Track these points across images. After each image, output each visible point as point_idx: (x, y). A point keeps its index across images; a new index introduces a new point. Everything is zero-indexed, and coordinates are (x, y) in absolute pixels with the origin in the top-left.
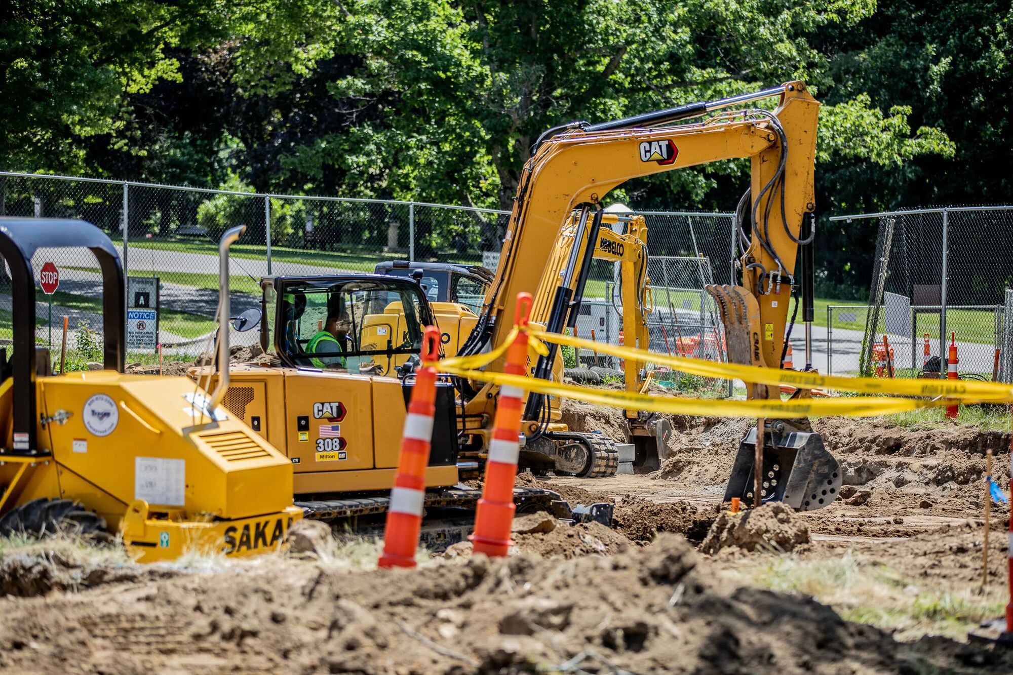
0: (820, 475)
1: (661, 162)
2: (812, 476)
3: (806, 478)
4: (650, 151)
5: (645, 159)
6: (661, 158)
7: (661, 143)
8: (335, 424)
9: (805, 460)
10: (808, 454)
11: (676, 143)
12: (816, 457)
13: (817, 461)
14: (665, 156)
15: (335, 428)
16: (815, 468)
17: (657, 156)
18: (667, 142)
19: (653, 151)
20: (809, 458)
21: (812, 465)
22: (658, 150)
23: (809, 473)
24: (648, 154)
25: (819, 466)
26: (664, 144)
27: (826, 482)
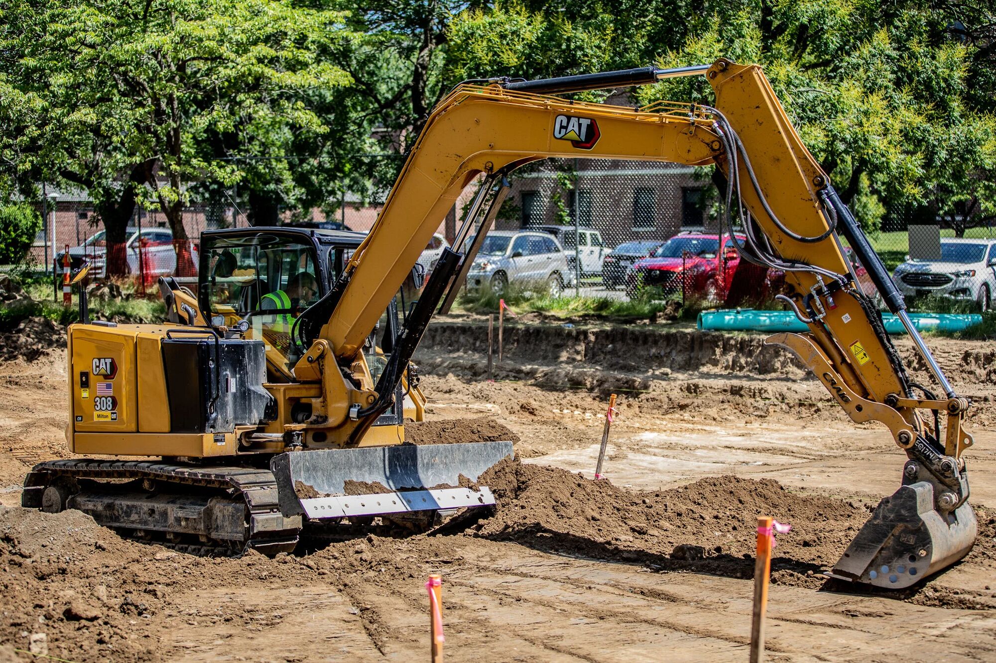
0: (903, 544)
1: (576, 144)
2: (889, 541)
3: (880, 541)
4: (566, 128)
5: (558, 136)
6: (577, 138)
7: (581, 121)
8: (109, 381)
9: (885, 517)
10: (891, 511)
11: (599, 124)
12: (900, 518)
13: (901, 524)
14: (583, 138)
15: (109, 386)
16: (896, 531)
17: (572, 135)
18: (589, 122)
19: (570, 128)
20: (892, 516)
21: (893, 527)
22: (576, 129)
23: (885, 536)
24: (563, 131)
25: (903, 531)
26: (585, 122)
27: (907, 556)
